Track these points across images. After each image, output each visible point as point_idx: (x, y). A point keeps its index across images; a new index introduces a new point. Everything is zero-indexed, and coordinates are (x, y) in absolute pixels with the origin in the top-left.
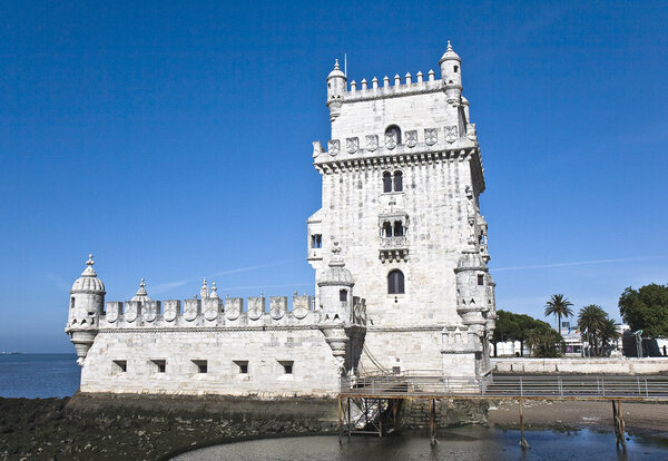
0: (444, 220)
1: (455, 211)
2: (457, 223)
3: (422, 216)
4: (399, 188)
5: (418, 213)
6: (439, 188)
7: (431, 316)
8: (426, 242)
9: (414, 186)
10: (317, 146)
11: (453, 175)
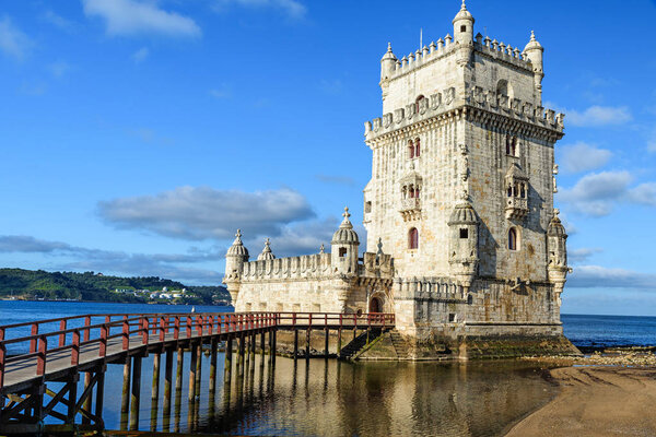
0: (445, 179)
1: (453, 169)
2: (453, 180)
3: (431, 177)
4: (418, 154)
5: (429, 175)
6: (443, 149)
7: (433, 268)
8: (433, 201)
9: (427, 150)
10: (367, 126)
11: (453, 135)
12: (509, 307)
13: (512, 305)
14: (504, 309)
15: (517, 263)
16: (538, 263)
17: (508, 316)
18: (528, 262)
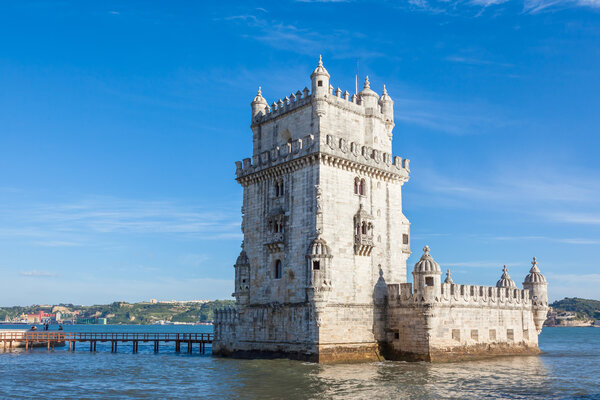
12: (272, 327)
13: (273, 326)
14: (267, 330)
15: (279, 289)
16: (298, 286)
17: (270, 336)
18: (289, 287)
